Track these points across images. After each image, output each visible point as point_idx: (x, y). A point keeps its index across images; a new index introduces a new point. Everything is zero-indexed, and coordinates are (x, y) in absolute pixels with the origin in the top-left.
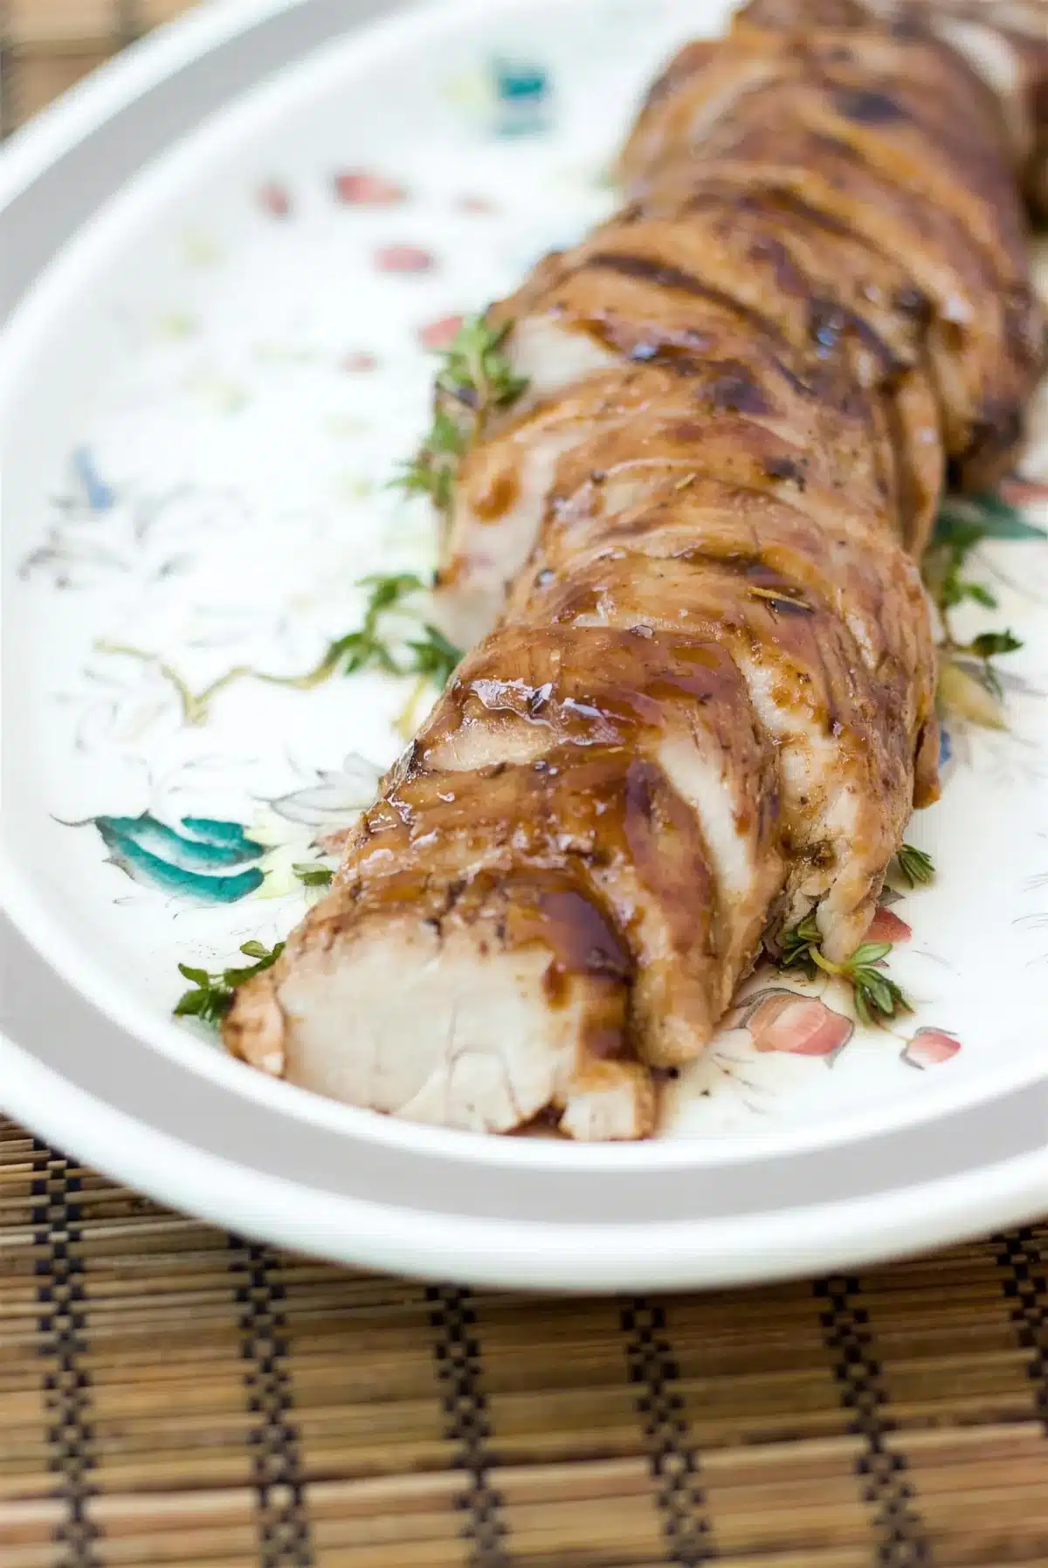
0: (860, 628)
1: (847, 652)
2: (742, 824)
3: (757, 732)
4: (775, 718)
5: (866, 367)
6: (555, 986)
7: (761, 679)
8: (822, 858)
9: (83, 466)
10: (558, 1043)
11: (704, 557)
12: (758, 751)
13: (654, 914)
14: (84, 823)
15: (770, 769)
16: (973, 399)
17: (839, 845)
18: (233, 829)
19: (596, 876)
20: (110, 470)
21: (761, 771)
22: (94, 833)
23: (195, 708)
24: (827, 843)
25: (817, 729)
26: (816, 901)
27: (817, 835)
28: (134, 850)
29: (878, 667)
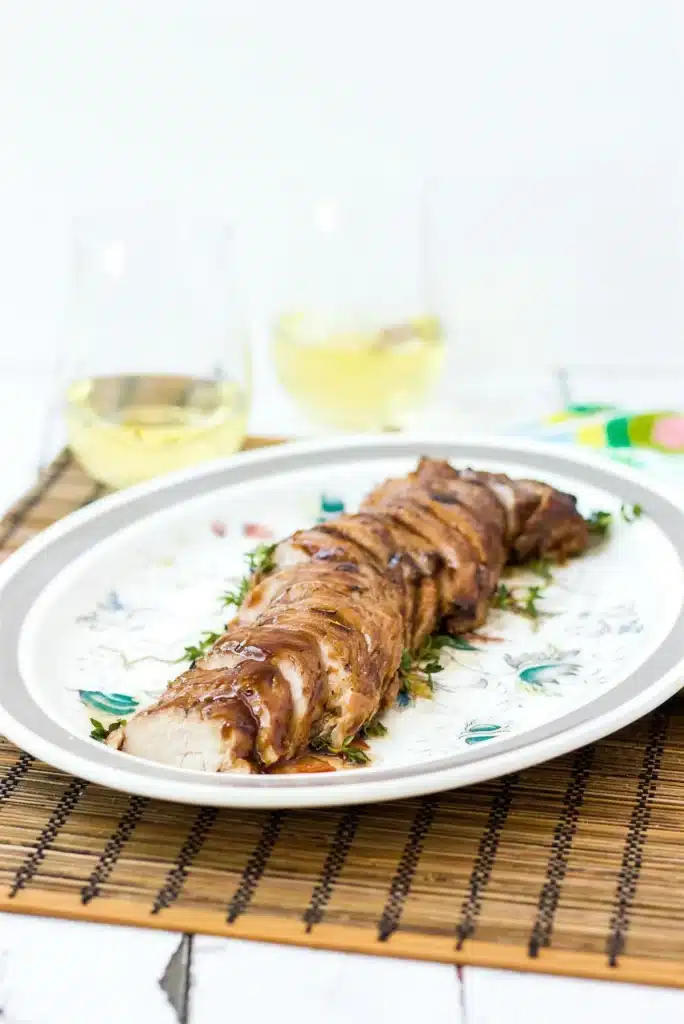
0: (368, 639)
1: (362, 647)
2: (305, 691)
3: (320, 665)
4: (328, 663)
5: (407, 571)
6: (226, 732)
7: (325, 648)
8: (335, 712)
9: (114, 596)
10: (223, 752)
11: (315, 611)
12: (319, 672)
13: (267, 712)
14: (73, 690)
15: (322, 679)
16: (454, 597)
17: (343, 708)
18: (129, 699)
19: (248, 699)
20: (122, 600)
21: (319, 677)
22: (78, 694)
23: (127, 665)
24: (340, 708)
25: (342, 668)
26: (332, 728)
27: (337, 704)
28: (91, 700)
29: (373, 653)
